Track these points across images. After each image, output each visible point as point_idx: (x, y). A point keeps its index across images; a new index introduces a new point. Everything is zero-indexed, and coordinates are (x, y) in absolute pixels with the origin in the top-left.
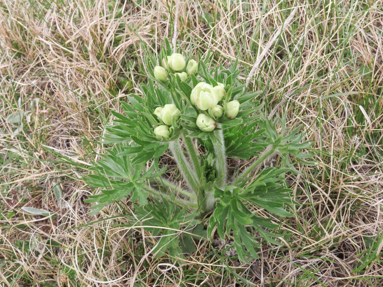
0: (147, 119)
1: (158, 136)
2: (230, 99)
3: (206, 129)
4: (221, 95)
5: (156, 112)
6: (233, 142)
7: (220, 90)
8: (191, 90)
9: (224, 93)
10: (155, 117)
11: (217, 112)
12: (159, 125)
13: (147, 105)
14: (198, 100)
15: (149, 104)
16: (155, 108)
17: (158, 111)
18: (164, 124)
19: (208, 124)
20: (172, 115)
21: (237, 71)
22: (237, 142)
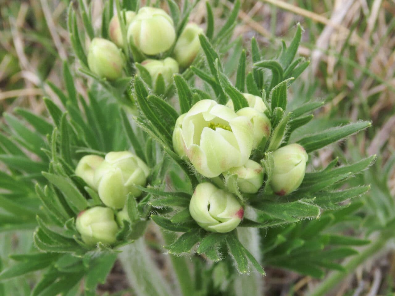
0: (58, 192)
1: (88, 237)
2: (281, 141)
3: (217, 227)
4: (259, 133)
5: (81, 171)
6: (281, 238)
7: (255, 120)
8: (176, 117)
9: (267, 128)
10: (80, 184)
11: (247, 181)
12: (88, 208)
13: (58, 151)
14: (195, 151)
15: (64, 147)
16: (79, 157)
17: (88, 167)
18: (104, 206)
19: (222, 215)
20: (126, 184)
21: (297, 63)
22: (291, 236)
